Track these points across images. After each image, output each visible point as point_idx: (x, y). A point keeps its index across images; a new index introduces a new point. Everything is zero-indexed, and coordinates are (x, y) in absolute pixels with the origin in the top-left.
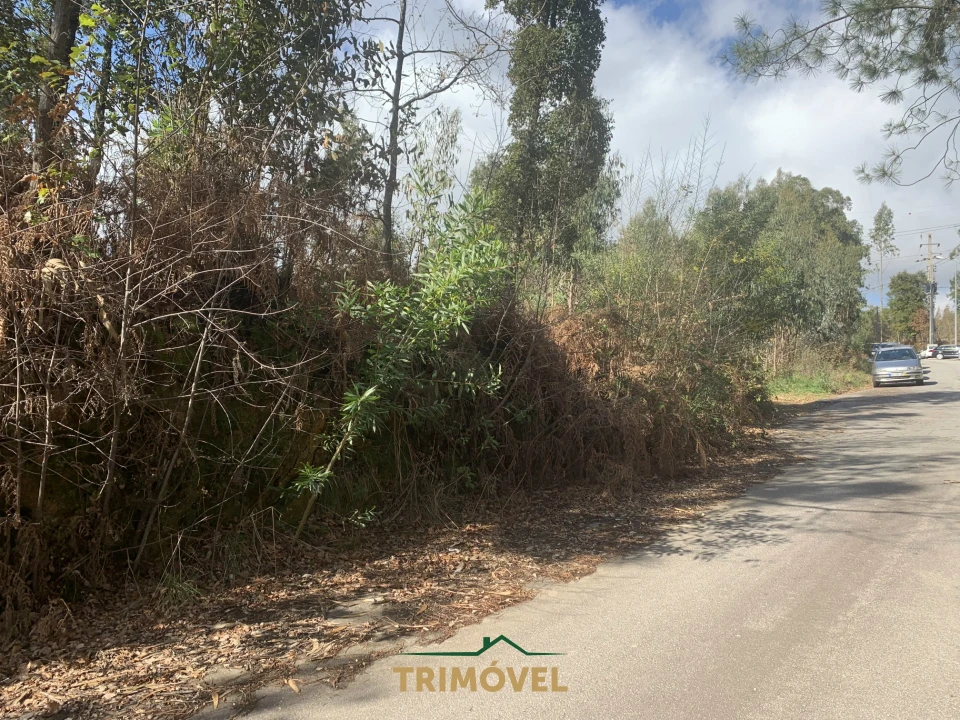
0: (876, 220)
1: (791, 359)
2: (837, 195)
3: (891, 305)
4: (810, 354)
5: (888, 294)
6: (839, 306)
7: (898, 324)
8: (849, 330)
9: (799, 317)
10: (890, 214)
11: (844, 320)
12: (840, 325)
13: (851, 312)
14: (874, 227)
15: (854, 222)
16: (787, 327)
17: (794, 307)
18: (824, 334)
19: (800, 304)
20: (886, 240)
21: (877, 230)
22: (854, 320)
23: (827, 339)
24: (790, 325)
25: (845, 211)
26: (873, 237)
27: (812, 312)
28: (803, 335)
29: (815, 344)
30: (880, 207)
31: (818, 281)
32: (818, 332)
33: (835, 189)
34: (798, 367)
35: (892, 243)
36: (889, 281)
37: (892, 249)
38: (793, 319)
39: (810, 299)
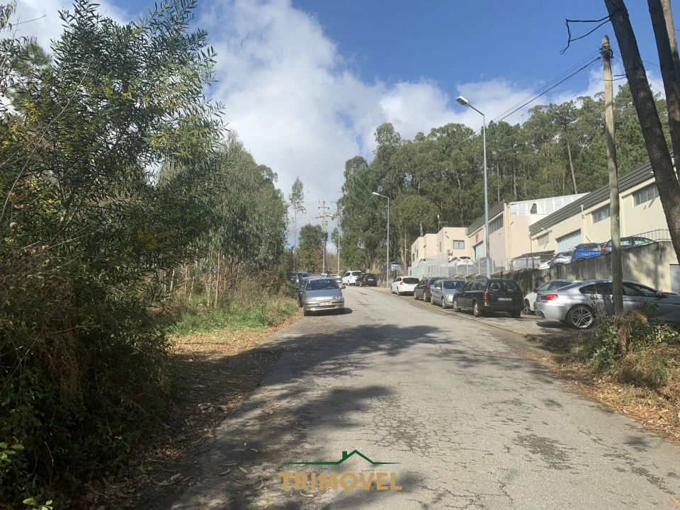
0: (293, 188)
1: (232, 286)
2: (269, 170)
3: (301, 246)
4: (248, 282)
5: (299, 239)
6: (270, 243)
7: (305, 259)
8: (276, 262)
9: (241, 247)
10: (301, 185)
11: (273, 254)
12: (271, 258)
13: (278, 248)
14: (292, 192)
15: (279, 190)
16: (229, 256)
17: (237, 237)
18: (260, 264)
19: (241, 235)
20: (298, 202)
21: (294, 195)
22: (280, 255)
23: (262, 268)
24: (232, 254)
25: (274, 182)
26: (291, 199)
27: (251, 245)
28: (243, 264)
29: (253, 272)
30: (295, 180)
31: (257, 218)
32: (255, 262)
33: (268, 166)
34: (237, 295)
35: (302, 204)
36: (300, 230)
37: (301, 209)
38: (235, 249)
39: (250, 233)
